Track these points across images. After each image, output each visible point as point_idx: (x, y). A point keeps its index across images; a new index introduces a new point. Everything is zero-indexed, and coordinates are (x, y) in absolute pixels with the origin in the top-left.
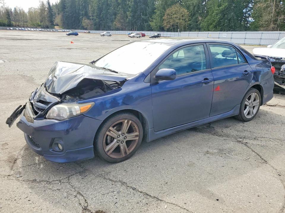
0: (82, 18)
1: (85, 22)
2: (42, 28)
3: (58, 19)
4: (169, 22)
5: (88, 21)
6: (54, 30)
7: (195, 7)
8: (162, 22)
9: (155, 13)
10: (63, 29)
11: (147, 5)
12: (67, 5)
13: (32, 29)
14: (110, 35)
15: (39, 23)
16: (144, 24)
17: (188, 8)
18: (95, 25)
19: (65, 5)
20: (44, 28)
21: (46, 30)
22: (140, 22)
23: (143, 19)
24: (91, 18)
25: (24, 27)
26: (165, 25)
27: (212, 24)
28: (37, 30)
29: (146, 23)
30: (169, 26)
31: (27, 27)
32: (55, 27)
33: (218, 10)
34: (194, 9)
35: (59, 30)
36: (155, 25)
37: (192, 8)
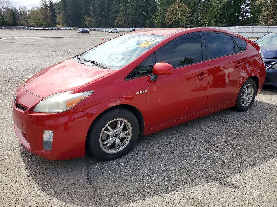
0: (84, 16)
1: (87, 20)
2: (45, 27)
3: (59, 18)
4: (171, 19)
5: (90, 19)
6: (57, 29)
7: (195, 4)
8: (165, 19)
9: (157, 10)
10: (65, 27)
11: (149, 3)
12: (68, 4)
13: (36, 28)
14: (118, 32)
15: (42, 22)
16: (145, 21)
17: (189, 5)
18: (97, 23)
19: (66, 4)
20: (47, 27)
21: (49, 29)
22: (142, 19)
23: (145, 16)
24: (93, 16)
25: (27, 26)
26: (167, 21)
27: (212, 20)
28: (41, 29)
29: (148, 20)
30: (171, 22)
31: (31, 26)
32: (57, 25)
33: (218, 6)
34: (194, 6)
35: (61, 29)
36: (158, 22)
37: (192, 4)
